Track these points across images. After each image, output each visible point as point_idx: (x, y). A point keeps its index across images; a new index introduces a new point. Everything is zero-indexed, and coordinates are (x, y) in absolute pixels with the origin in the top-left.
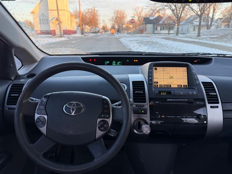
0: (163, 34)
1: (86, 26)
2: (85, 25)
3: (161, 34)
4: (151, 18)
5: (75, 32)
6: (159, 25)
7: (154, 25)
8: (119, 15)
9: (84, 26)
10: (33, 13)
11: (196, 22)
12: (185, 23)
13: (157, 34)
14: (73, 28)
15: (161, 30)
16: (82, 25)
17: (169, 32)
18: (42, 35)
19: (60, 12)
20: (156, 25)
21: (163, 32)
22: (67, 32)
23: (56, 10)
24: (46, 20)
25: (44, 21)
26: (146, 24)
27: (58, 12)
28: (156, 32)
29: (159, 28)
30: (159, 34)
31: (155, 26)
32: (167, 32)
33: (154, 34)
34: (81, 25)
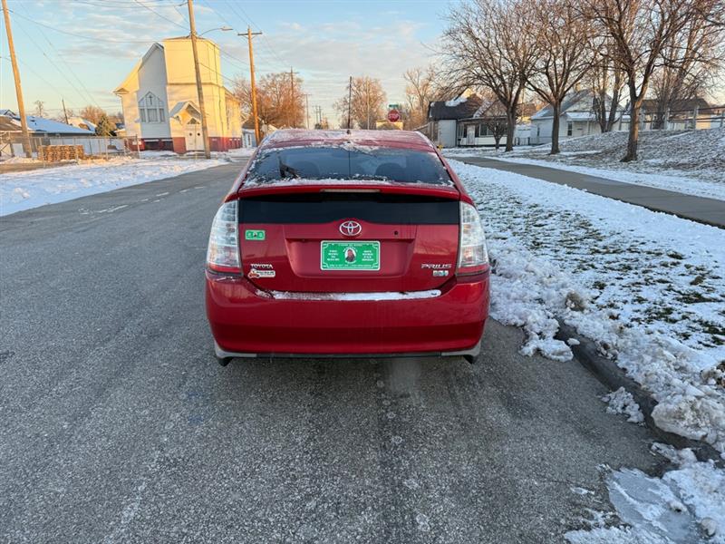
0: (481, 146)
1: (270, 126)
2: (267, 123)
3: (477, 146)
4: (451, 103)
5: (237, 144)
6: (471, 122)
7: (457, 123)
8: (363, 94)
9: (264, 128)
10: (121, 91)
11: (575, 111)
12: (544, 116)
13: (467, 146)
14: (233, 131)
15: (477, 135)
16: (260, 124)
17: (497, 140)
18: (148, 153)
19: (205, 89)
20: (464, 121)
21: (482, 140)
22: (218, 145)
23: (192, 84)
24: (158, 111)
25: (152, 113)
26: (436, 120)
27: (199, 89)
28: (464, 141)
29: (471, 131)
30: (472, 146)
31: (462, 124)
32: (492, 140)
33: (460, 146)
34: (257, 125)
